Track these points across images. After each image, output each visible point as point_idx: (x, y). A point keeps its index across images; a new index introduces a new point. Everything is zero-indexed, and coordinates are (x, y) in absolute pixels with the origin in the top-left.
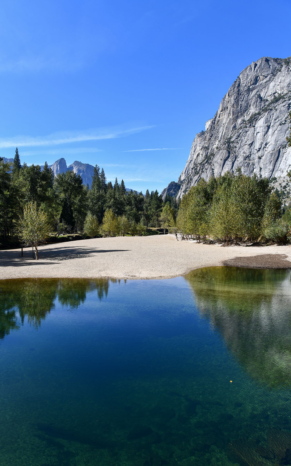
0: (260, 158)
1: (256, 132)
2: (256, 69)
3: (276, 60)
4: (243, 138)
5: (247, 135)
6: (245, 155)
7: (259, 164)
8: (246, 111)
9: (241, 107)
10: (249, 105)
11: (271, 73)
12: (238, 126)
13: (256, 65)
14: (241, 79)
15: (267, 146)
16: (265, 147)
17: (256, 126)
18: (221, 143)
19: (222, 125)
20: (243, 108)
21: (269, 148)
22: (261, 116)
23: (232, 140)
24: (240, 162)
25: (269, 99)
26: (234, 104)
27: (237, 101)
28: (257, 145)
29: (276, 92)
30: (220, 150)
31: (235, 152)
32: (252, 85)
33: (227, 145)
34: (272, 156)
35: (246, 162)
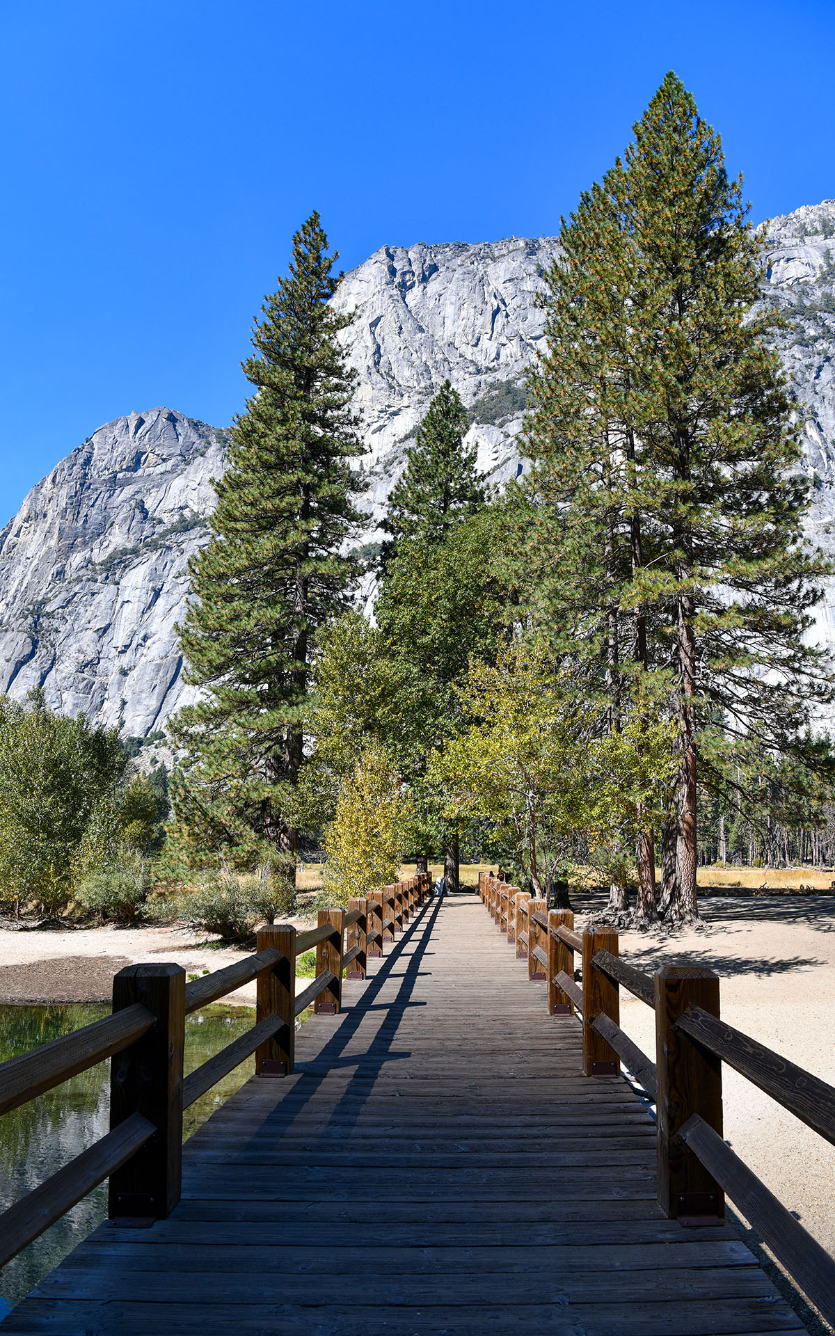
0: (124, 673)
1: (120, 600)
2: (140, 432)
3: (196, 425)
4: (82, 610)
5: (95, 602)
6: (82, 657)
7: (119, 690)
8: (99, 535)
9: (86, 522)
10: (109, 523)
11: (180, 455)
12: (70, 574)
13: (141, 422)
14: (96, 447)
15: (149, 642)
16: (141, 645)
17: (123, 582)
18: (14, 612)
19: (23, 559)
20: (91, 528)
21: (151, 649)
22: (140, 559)
23: (49, 608)
24: (64, 675)
25: (169, 520)
26: (66, 509)
27: (76, 502)
28: (120, 637)
29: (187, 507)
30: (6, 631)
31: (53, 646)
32: (125, 470)
33: (30, 620)
34: (158, 671)
35: (84, 679)
